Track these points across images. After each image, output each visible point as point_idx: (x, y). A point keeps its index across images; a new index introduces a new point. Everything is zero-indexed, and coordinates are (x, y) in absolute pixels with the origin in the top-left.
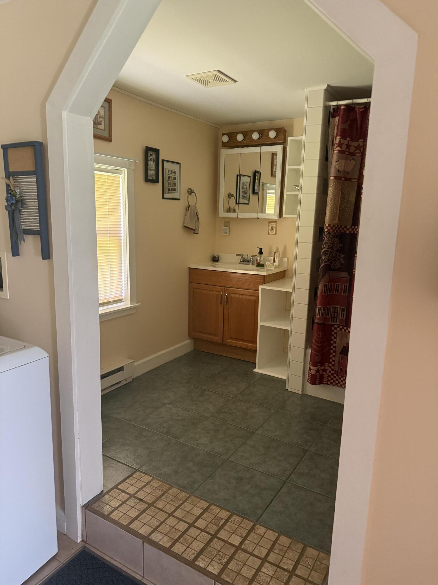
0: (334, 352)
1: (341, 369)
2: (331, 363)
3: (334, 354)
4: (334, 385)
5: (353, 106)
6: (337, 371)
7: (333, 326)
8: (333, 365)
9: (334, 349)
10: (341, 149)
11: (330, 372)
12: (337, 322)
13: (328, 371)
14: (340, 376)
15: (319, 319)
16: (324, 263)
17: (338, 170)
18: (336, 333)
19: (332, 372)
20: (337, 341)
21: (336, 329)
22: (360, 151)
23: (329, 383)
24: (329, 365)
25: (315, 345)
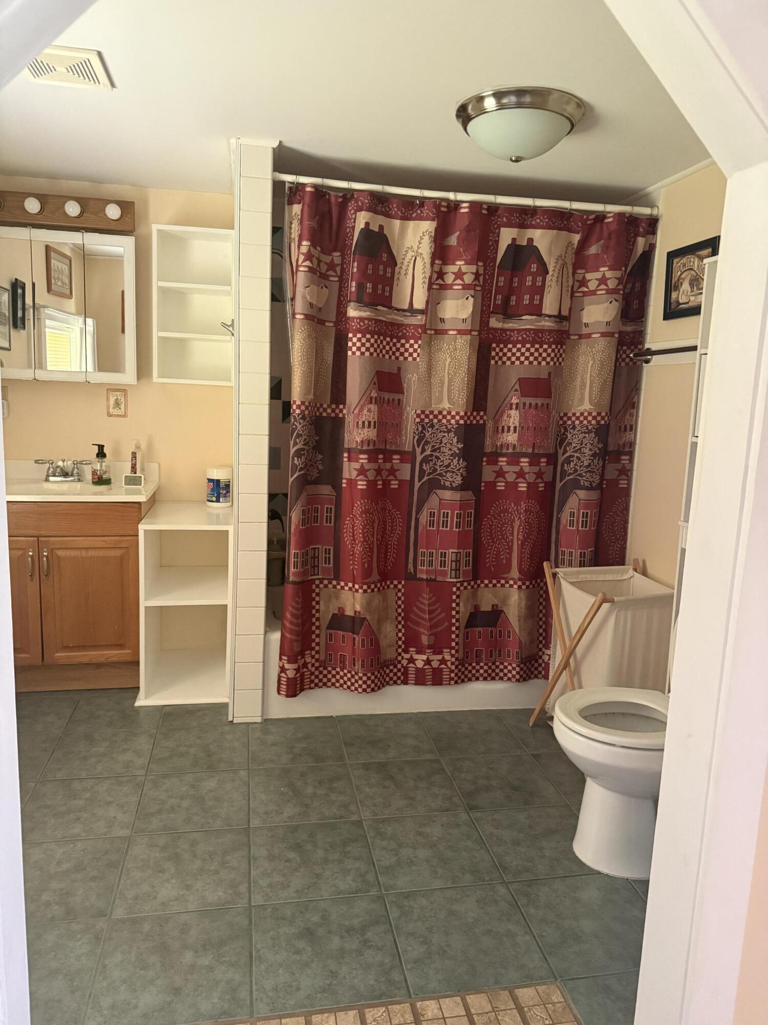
0: (318, 628)
1: (330, 655)
2: (313, 649)
3: (317, 632)
4: (321, 687)
5: (324, 190)
6: (325, 660)
7: (313, 581)
8: (317, 652)
9: (317, 624)
10: (311, 265)
11: (313, 665)
12: (318, 575)
13: (310, 664)
14: (330, 669)
15: (295, 574)
16: (299, 471)
17: (310, 303)
18: (318, 594)
19: (317, 664)
20: (321, 609)
21: (317, 586)
22: (336, 272)
23: (313, 685)
24: (311, 654)
25: (291, 623)
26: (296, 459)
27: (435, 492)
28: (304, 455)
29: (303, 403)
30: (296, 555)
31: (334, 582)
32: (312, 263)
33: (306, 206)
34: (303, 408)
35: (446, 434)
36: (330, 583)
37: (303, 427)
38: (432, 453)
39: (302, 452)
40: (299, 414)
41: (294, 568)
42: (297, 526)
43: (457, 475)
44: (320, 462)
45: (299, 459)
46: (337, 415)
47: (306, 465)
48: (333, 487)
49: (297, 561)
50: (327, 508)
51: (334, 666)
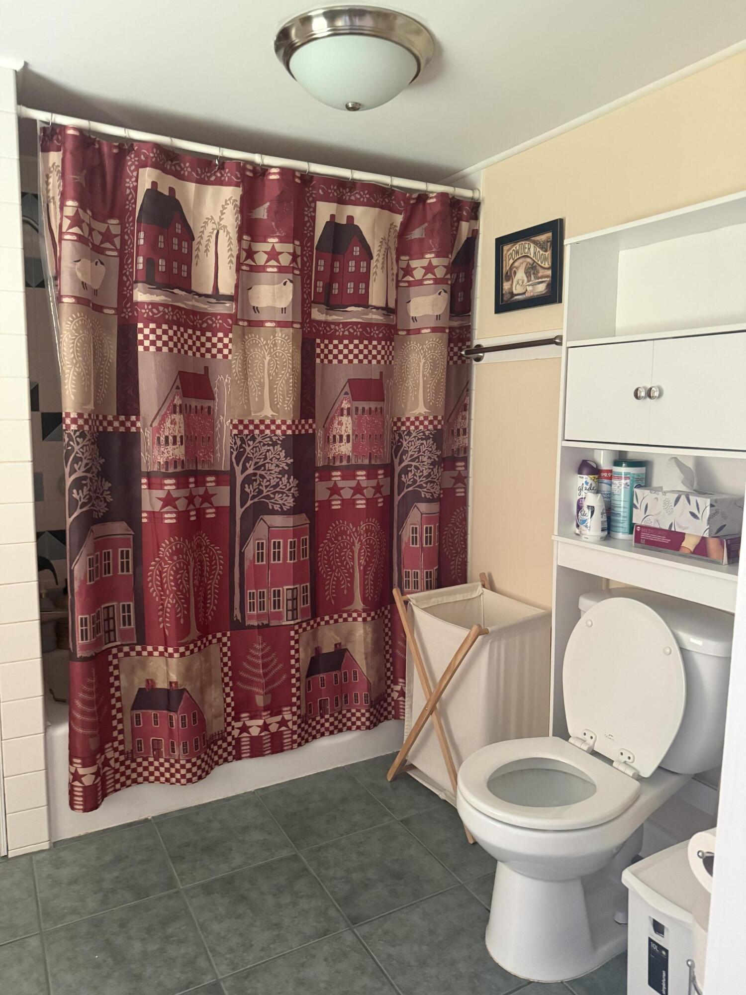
0: (119, 710)
1: (139, 742)
3: (119, 716)
7: (109, 651)
10: (82, 234)
11: (117, 760)
14: (139, 760)
15: (84, 648)
16: (81, 508)
17: (83, 283)
19: (122, 758)
24: (112, 746)
25: (83, 713)
26: (75, 491)
27: (262, 519)
28: (86, 485)
29: (80, 415)
30: (84, 622)
31: (138, 648)
32: (82, 231)
33: (68, 156)
34: (81, 422)
35: (271, 448)
36: (133, 649)
37: (82, 448)
38: (256, 471)
39: (84, 482)
40: (75, 431)
41: (82, 639)
42: (83, 582)
43: (288, 496)
44: (109, 492)
45: (80, 491)
46: (128, 429)
47: (90, 499)
48: (130, 524)
49: (86, 630)
50: (122, 552)
51: (145, 756)
